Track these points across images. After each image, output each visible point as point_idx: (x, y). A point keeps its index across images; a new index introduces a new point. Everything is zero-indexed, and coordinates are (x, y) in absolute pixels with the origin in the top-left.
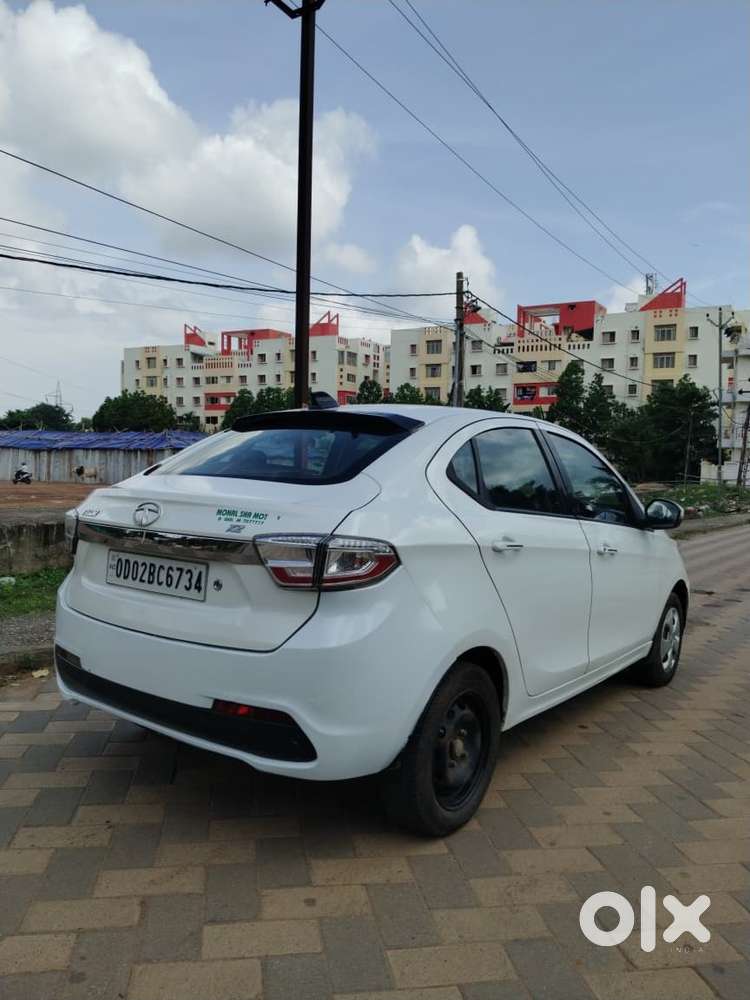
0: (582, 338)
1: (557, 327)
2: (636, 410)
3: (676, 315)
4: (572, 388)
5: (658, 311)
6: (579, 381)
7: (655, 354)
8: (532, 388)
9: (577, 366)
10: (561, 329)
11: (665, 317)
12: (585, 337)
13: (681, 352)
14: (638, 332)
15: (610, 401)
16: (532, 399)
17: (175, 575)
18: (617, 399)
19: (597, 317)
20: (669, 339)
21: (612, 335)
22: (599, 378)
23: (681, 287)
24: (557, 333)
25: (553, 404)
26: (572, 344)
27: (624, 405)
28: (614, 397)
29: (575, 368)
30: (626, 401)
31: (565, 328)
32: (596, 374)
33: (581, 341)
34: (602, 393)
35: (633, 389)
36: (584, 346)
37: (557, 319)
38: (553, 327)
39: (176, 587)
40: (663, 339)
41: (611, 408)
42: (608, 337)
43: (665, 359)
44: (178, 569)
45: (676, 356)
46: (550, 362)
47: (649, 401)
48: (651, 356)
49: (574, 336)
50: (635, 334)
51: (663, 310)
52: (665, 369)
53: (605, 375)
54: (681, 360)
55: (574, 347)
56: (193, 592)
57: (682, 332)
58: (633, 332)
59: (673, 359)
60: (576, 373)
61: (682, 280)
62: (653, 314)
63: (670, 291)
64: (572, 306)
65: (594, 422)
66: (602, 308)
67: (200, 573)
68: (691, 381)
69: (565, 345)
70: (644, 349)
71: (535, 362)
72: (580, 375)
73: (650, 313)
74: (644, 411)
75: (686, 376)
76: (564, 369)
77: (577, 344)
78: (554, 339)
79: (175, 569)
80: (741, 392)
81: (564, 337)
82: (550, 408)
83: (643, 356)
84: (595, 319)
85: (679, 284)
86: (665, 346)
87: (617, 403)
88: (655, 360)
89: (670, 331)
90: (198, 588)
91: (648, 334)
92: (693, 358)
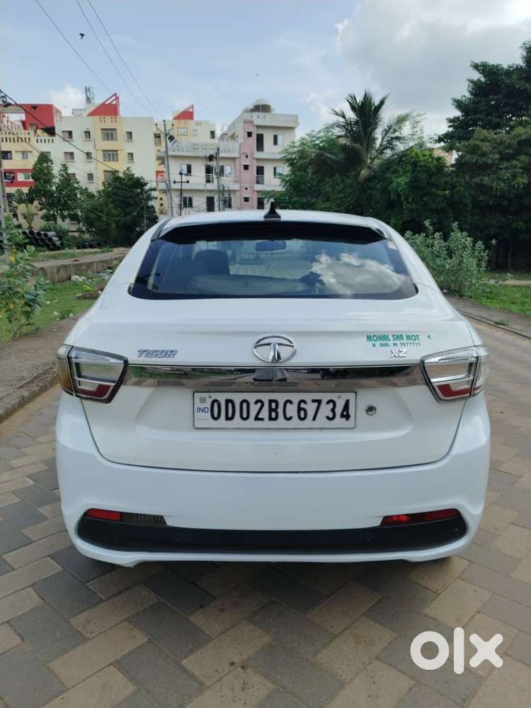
0: (46, 134)
1: (24, 123)
2: (95, 194)
3: (116, 122)
4: (45, 174)
5: (102, 117)
6: (49, 169)
7: (103, 151)
8: (10, 173)
9: (46, 157)
10: (28, 124)
11: (108, 123)
12: (48, 133)
13: (122, 150)
14: (89, 132)
15: (76, 185)
16: (12, 182)
17: (311, 408)
18: (80, 184)
19: (56, 118)
20: (112, 139)
21: (70, 133)
22: (65, 168)
23: (116, 99)
24: (25, 129)
25: (31, 188)
26: (39, 138)
27: (86, 189)
28: (78, 183)
29: (44, 158)
30: (88, 186)
31: (31, 125)
32: (62, 164)
33: (45, 136)
34: (68, 179)
35: (90, 176)
36: (49, 140)
37: (23, 117)
38: (21, 124)
39: (314, 419)
40: (108, 139)
41: (77, 191)
42: (67, 135)
43: (111, 155)
44: (314, 401)
45: (119, 152)
46: (23, 152)
47: (104, 186)
48: (101, 152)
49: (39, 132)
50: (88, 133)
51: (106, 117)
52: (112, 162)
53: (69, 165)
54: (122, 156)
55: (41, 141)
56: (339, 421)
57: (121, 134)
58: (86, 132)
59: (117, 155)
60: (47, 162)
61: (115, 94)
62: (99, 119)
63: (107, 103)
64: (34, 107)
65: (66, 202)
66: (58, 111)
67: (347, 402)
68: (132, 173)
69: (34, 139)
70: (95, 146)
71: (10, 152)
72: (49, 163)
73: (97, 118)
74: (102, 194)
75: (128, 169)
76: (36, 159)
77: (43, 139)
78: (23, 134)
79: (309, 401)
80: (175, 182)
81: (32, 132)
82: (29, 190)
83: (95, 151)
84: (55, 120)
85: (114, 98)
86: (110, 145)
87: (81, 188)
88: (104, 155)
89: (112, 134)
90: (347, 417)
91: (97, 134)
92: (131, 155)
